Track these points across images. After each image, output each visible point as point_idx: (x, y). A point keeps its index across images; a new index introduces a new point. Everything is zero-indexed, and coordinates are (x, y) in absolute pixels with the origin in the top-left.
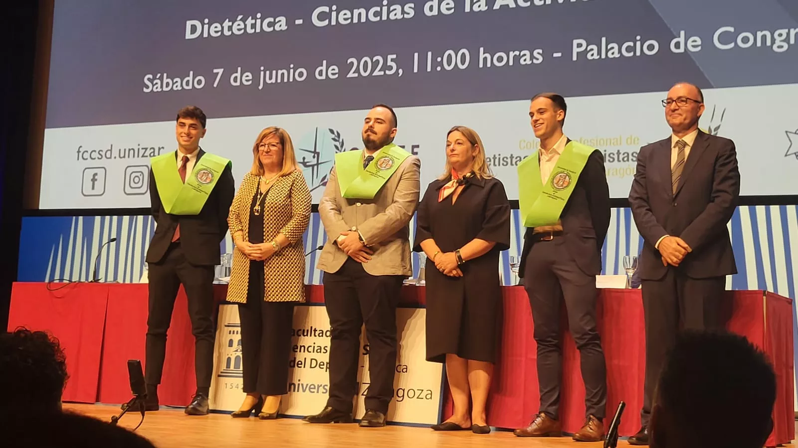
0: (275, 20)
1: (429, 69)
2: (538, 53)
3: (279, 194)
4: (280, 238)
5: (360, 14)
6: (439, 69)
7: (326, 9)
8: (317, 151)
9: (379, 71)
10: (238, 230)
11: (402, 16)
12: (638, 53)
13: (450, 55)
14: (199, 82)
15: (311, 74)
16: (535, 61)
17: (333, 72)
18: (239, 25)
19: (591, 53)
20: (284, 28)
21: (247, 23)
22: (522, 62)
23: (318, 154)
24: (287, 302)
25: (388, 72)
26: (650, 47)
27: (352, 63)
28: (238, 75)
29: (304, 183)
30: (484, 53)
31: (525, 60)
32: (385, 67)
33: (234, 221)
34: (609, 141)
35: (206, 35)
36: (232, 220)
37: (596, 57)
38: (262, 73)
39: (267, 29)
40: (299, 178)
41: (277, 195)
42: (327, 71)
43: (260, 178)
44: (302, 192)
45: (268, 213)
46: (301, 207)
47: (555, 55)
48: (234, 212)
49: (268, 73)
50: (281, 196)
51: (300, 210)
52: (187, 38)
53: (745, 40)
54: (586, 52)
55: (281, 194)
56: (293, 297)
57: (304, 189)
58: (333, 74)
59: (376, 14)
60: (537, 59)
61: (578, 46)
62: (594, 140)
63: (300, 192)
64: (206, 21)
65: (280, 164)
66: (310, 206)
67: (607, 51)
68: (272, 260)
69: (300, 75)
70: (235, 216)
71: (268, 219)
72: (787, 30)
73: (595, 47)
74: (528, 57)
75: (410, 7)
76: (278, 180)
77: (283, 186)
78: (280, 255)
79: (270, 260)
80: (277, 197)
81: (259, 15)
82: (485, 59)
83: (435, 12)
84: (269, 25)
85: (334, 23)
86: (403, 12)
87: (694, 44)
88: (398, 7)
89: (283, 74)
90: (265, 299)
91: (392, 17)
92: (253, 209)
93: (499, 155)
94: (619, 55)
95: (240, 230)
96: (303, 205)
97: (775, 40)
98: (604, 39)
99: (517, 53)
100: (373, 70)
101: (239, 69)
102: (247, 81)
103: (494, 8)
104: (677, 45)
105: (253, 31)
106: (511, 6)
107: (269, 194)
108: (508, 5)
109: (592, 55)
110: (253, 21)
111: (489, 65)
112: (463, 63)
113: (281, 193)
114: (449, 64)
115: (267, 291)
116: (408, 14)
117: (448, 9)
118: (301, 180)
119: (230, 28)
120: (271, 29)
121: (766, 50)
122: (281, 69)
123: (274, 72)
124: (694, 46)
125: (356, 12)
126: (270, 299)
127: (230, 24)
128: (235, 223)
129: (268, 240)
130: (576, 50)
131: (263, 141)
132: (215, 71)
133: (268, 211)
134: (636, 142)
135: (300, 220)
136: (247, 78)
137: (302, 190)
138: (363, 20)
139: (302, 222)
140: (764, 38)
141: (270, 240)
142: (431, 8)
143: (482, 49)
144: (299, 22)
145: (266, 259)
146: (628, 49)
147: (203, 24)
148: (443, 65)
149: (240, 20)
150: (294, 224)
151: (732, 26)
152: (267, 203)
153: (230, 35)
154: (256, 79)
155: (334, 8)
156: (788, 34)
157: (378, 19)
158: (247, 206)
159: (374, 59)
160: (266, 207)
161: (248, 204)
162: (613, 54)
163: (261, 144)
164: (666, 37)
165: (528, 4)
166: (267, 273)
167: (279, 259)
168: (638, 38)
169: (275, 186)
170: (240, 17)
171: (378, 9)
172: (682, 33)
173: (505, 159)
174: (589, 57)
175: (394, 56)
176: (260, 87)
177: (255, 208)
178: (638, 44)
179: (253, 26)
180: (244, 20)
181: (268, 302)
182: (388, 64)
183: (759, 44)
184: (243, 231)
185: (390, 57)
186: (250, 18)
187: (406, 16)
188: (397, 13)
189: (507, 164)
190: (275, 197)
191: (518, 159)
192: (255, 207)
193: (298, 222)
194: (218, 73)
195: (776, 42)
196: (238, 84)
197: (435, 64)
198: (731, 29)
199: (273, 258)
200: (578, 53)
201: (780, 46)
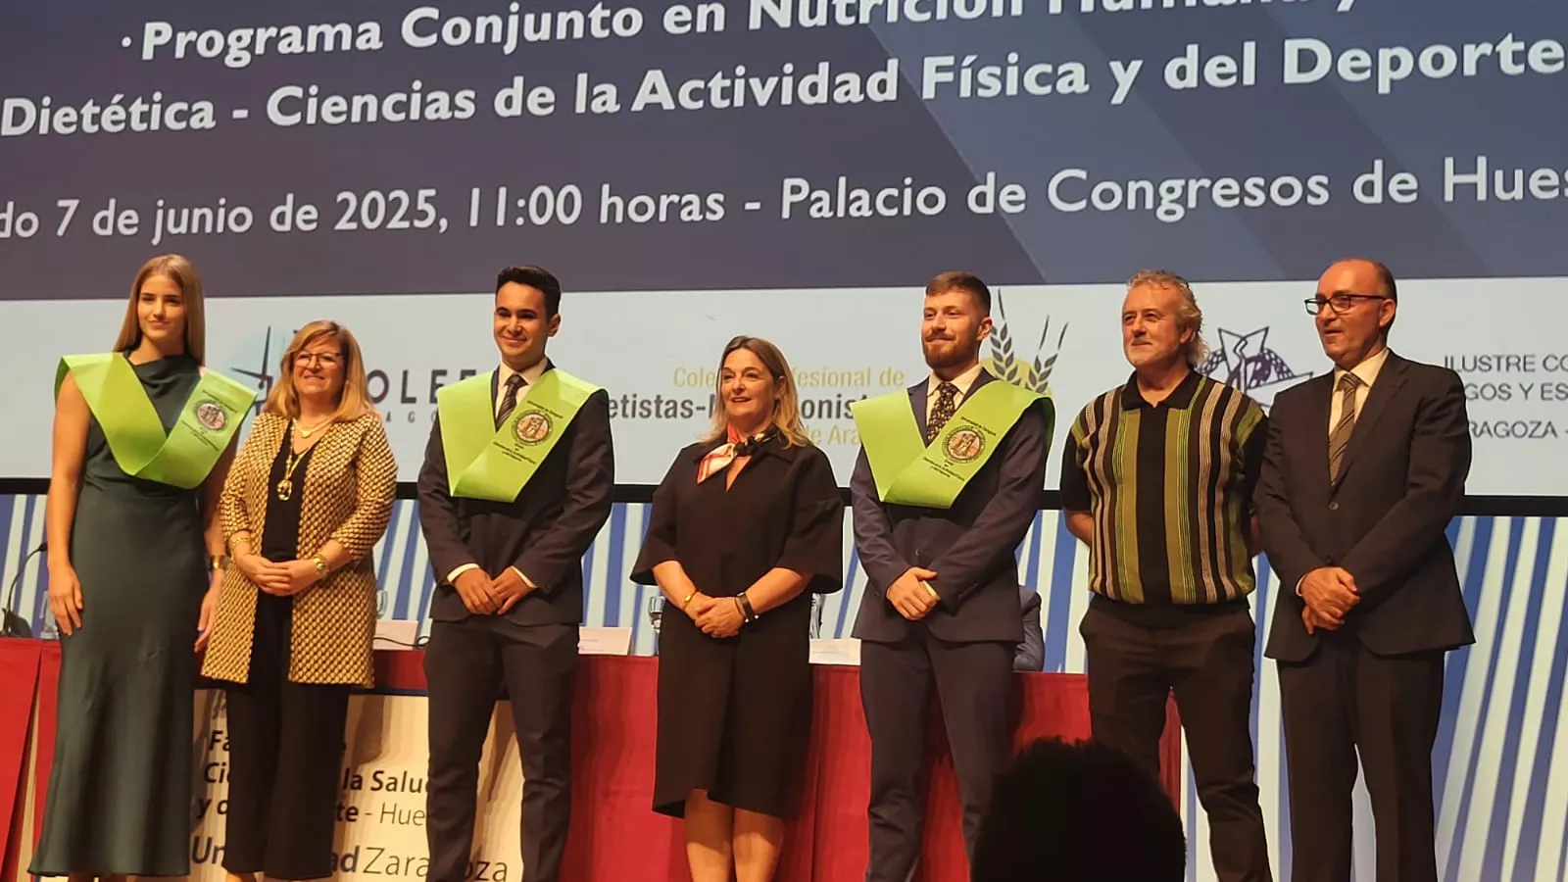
0: (190, 107)
1: (500, 222)
2: (716, 201)
3: (335, 459)
4: (331, 550)
5: (365, 106)
6: (520, 221)
7: (297, 92)
8: (269, 373)
9: (402, 219)
10: (239, 530)
11: (450, 114)
12: (907, 211)
13: (542, 198)
14: (27, 225)
15: (261, 219)
16: (709, 216)
17: (307, 217)
18: (115, 113)
19: (818, 205)
20: (209, 124)
21: (131, 109)
22: (684, 216)
23: (270, 380)
24: (337, 685)
25: (418, 224)
26: (929, 201)
27: (346, 202)
28: (110, 213)
29: (383, 440)
30: (610, 196)
31: (690, 213)
32: (414, 213)
33: (233, 509)
34: (847, 376)
35: (44, 129)
36: (228, 507)
37: (827, 213)
38: (160, 213)
39: (171, 123)
40: (375, 430)
41: (331, 461)
42: (295, 216)
43: (291, 424)
44: (378, 457)
45: (311, 497)
46: (374, 487)
47: (749, 206)
48: (234, 491)
49: (172, 213)
50: (338, 463)
51: (373, 494)
52: (4, 133)
53: (1107, 196)
54: (808, 203)
55: (339, 460)
56: (349, 675)
57: (383, 451)
58: (307, 222)
59: (398, 107)
60: (714, 212)
61: (793, 190)
62: (818, 374)
63: (374, 457)
64: (46, 101)
65: (335, 398)
66: (394, 486)
67: (848, 203)
68: (309, 595)
69: (238, 220)
70: (234, 499)
71: (309, 510)
72: (1182, 182)
73: (825, 195)
74: (696, 207)
75: (467, 98)
76: (331, 431)
77: (342, 444)
78: (328, 588)
79: (305, 595)
80: (330, 464)
81: (157, 96)
82: (612, 207)
83: (516, 110)
84: (179, 116)
85: (311, 119)
86: (453, 107)
87: (1012, 198)
88: (443, 97)
89: (203, 217)
90: (290, 677)
91: (430, 114)
92: (276, 487)
93: (635, 396)
94: (871, 213)
95: (244, 530)
96: (379, 484)
97: (1161, 199)
98: (842, 181)
99: (675, 198)
100: (388, 218)
101: (112, 202)
102: (127, 226)
103: (633, 109)
104: (981, 200)
105: (144, 126)
106: (665, 107)
107: (314, 458)
108: (660, 104)
109: (820, 210)
110: (146, 108)
111: (619, 219)
112: (568, 212)
113: (339, 456)
114: (541, 214)
115: (297, 660)
116: (463, 110)
117: (542, 106)
118: (378, 433)
119: (96, 119)
120: (183, 125)
121: (1144, 216)
122: (200, 207)
123: (185, 212)
124: (1011, 203)
125: (358, 101)
126: (300, 678)
127: (97, 110)
128: (233, 514)
129: (306, 553)
130: (788, 198)
131: (308, 347)
132: (62, 203)
133: (311, 493)
134: (899, 382)
135: (372, 514)
136: (129, 222)
137: (379, 454)
138: (372, 117)
139: (377, 518)
140: (1141, 192)
141: (310, 554)
142: (509, 102)
143: (606, 188)
144: (240, 114)
145: (297, 594)
146: (889, 202)
147: (39, 107)
148: (528, 215)
149: (118, 103)
150: (361, 521)
151: (1082, 168)
152: (310, 476)
153: (95, 133)
154: (146, 225)
155: (314, 90)
156: (1185, 188)
157: (402, 116)
158: (261, 480)
159: (392, 195)
160: (309, 484)
161: (262, 476)
162: (859, 209)
163: (303, 353)
164: (958, 182)
165: (700, 104)
166: (299, 623)
167: (325, 596)
168: (908, 181)
169: (326, 442)
170: (117, 98)
171: (403, 97)
172: (991, 176)
173: (645, 405)
174: (814, 212)
175: (432, 193)
176: (155, 241)
177: (280, 486)
178: (908, 192)
179: (145, 117)
180: (126, 104)
181: (296, 683)
182: (420, 208)
183: (1131, 205)
184: (250, 532)
185: (423, 193)
186: (139, 100)
187: (458, 114)
188: (439, 107)
189: (648, 416)
190: (327, 464)
191: (671, 405)
192: (279, 481)
193: (367, 518)
194: (66, 209)
195: (1163, 202)
196: (109, 232)
197: (512, 211)
198: (1082, 174)
199: (313, 592)
200: (792, 204)
201: (1170, 211)
